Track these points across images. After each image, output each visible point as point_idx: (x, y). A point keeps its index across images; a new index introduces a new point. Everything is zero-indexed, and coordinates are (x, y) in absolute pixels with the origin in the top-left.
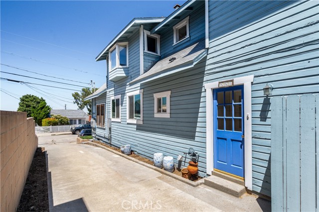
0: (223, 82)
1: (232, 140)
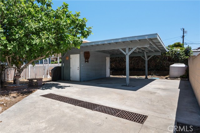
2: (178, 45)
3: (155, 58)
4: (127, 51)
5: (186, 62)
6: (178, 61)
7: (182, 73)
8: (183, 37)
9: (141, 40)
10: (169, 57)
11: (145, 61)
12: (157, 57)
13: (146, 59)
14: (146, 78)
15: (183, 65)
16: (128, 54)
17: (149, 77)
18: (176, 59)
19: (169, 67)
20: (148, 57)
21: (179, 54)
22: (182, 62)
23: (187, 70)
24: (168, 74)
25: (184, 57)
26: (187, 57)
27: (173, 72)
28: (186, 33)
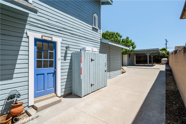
0: (45, 36)
1: (48, 74)
2: (164, 49)
3: (155, 56)
4: (148, 54)
5: (167, 57)
6: (164, 57)
7: (166, 62)
8: (166, 44)
9: (154, 50)
10: (161, 55)
11: (151, 57)
12: (156, 56)
13: (152, 57)
14: (152, 64)
15: (167, 59)
16: (148, 55)
17: (153, 64)
18: (164, 56)
19: (161, 60)
20: (153, 56)
21: (165, 54)
22: (166, 58)
23: (168, 61)
24: (161, 63)
25: (167, 56)
26: (168, 56)
27: (162, 62)
28: (167, 42)
